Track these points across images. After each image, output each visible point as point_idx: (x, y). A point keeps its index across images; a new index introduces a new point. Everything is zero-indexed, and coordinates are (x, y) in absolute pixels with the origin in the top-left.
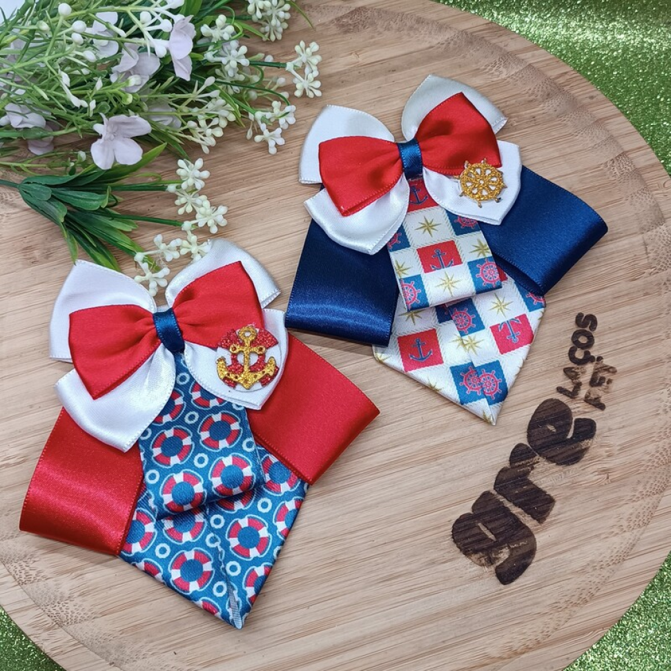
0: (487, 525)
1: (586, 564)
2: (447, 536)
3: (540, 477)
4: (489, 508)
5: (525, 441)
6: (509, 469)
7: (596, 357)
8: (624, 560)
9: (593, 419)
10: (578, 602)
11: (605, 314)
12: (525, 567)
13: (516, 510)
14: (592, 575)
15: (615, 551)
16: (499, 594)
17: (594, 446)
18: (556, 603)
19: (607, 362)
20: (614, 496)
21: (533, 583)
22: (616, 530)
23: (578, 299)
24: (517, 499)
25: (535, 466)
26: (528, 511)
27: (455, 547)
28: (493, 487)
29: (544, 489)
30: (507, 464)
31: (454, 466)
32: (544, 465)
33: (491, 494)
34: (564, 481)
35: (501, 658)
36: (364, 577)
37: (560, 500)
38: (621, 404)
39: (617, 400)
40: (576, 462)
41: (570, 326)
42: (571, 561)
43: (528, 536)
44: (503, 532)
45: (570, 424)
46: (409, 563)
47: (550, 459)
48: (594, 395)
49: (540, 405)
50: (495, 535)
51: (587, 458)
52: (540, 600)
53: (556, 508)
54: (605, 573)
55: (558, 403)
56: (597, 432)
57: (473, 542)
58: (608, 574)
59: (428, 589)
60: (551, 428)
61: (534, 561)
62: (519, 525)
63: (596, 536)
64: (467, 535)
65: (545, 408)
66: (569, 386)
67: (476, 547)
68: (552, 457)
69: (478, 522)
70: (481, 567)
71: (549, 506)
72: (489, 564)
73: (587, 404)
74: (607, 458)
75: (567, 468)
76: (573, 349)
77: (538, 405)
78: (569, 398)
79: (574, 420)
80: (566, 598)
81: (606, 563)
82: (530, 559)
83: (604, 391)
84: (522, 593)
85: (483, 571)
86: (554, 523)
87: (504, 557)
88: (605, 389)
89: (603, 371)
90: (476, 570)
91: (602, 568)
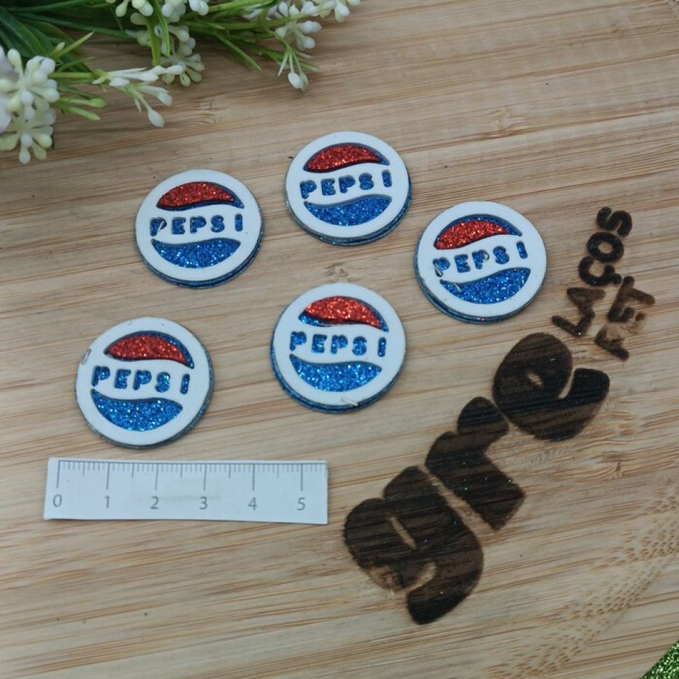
0: (405, 522)
1: (561, 607)
2: (336, 531)
3: (505, 454)
4: (411, 495)
5: (488, 395)
6: (455, 436)
7: (623, 277)
8: (629, 606)
9: (605, 372)
10: (542, 668)
11: (648, 213)
12: (458, 599)
13: (456, 503)
14: (569, 625)
15: (616, 589)
16: (408, 639)
17: (605, 416)
18: (503, 665)
19: (639, 285)
20: (625, 498)
21: (468, 627)
22: (621, 555)
23: (605, 186)
24: (464, 484)
25: (499, 435)
26: (478, 508)
27: (345, 553)
28: (424, 461)
29: (509, 475)
30: (452, 428)
32: (515, 436)
33: (420, 472)
34: (545, 466)
36: (186, 583)
37: (533, 495)
38: (656, 353)
39: (651, 348)
40: (568, 438)
41: (587, 225)
42: (537, 599)
43: (469, 550)
44: (429, 537)
45: (566, 376)
46: (265, 569)
47: (525, 428)
48: (613, 335)
49: (521, 342)
50: (417, 540)
52: (474, 657)
53: (524, 509)
54: (593, 625)
55: (551, 340)
56: (610, 394)
57: (378, 547)
58: (598, 627)
59: (288, 616)
60: (535, 379)
61: (475, 589)
63: (586, 562)
64: (369, 534)
65: (528, 346)
66: (573, 316)
67: (381, 556)
68: (530, 425)
69: (391, 516)
70: (383, 590)
71: (513, 504)
72: (399, 587)
73: (599, 348)
74: (621, 436)
75: (551, 446)
76: (588, 261)
77: (518, 341)
78: (571, 335)
79: (573, 370)
80: (521, 660)
81: (597, 609)
82: (470, 588)
83: (629, 330)
84: (446, 642)
85: (386, 597)
86: (519, 531)
87: (427, 578)
88: (632, 327)
89: (631, 299)
90: (375, 594)
91: (588, 616)
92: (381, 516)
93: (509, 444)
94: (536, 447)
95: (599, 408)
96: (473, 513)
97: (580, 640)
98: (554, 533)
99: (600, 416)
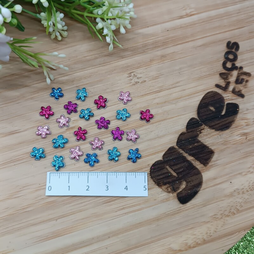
0: (172, 167)
1: (233, 191)
3: (205, 138)
4: (173, 157)
5: (195, 116)
6: (186, 133)
7: (239, 67)
9: (237, 103)
10: (229, 214)
11: (245, 42)
12: (195, 193)
13: (190, 158)
14: (237, 197)
15: (252, 182)
16: (179, 210)
17: (239, 119)
18: (215, 215)
19: (245, 70)
20: (250, 149)
21: (201, 203)
22: (251, 170)
23: (228, 33)
24: (191, 151)
25: (202, 131)
26: (197, 159)
27: (152, 182)
28: (176, 144)
29: (208, 145)
30: (184, 130)
31: (152, 132)
32: (208, 130)
33: (175, 148)
34: (220, 141)
35: (180, 250)
37: (217, 152)
40: (227, 129)
41: (223, 48)
42: (224, 189)
43: (197, 174)
44: (181, 172)
45: (223, 106)
47: (211, 127)
48: (238, 89)
49: (205, 95)
50: (177, 174)
51: (234, 126)
52: (205, 213)
53: (215, 157)
54: (246, 196)
55: (216, 94)
56: (240, 111)
57: (163, 178)
58: (248, 197)
59: (134, 207)
60: (212, 108)
61: (202, 189)
62: (192, 167)
63: (240, 174)
64: (160, 174)
65: (208, 97)
66: (223, 84)
67: (165, 181)
68: (213, 126)
69: (167, 166)
70: (168, 194)
71: (211, 156)
72: (174, 191)
73: (234, 94)
74: (245, 126)
75: (221, 133)
76: (225, 62)
77: (204, 95)
78: (223, 91)
79: (226, 104)
80: (221, 212)
81: (246, 190)
82: (199, 189)
83: (243, 87)
84: (194, 209)
85: (169, 196)
86: (214, 166)
87: (183, 187)
88: (244, 85)
89: (243, 75)
90: (165, 196)
91: (243, 193)
92: (163, 166)
93: (206, 134)
94: (216, 134)
95: (236, 117)
96: (196, 161)
97: (242, 202)
98: (227, 165)
99: (237, 120)
